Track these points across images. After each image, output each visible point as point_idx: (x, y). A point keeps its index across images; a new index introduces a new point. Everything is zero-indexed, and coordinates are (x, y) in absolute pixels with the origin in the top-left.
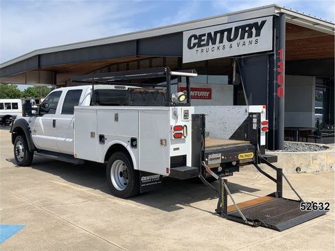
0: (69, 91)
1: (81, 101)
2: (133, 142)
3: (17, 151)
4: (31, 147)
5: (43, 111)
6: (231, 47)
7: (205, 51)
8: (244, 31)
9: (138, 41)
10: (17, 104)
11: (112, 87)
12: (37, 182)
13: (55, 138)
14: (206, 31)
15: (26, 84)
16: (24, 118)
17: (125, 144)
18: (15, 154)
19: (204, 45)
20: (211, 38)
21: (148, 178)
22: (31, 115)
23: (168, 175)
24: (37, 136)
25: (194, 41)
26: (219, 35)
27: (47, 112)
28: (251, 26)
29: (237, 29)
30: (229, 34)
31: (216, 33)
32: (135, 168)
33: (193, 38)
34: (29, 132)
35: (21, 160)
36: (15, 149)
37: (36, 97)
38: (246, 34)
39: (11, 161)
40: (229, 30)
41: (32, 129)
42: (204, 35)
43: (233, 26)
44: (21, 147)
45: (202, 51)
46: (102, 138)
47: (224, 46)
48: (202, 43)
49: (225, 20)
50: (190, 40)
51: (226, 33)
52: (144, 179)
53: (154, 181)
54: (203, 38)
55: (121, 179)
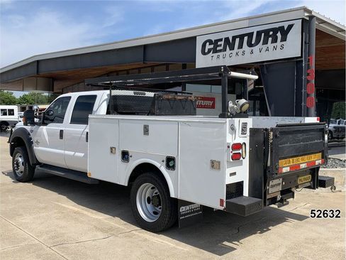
0: (80, 97)
1: (95, 109)
2: (170, 163)
3: (15, 164)
4: (33, 160)
5: (47, 119)
6: (252, 52)
7: (221, 57)
8: (267, 36)
9: (145, 47)
10: (13, 110)
11: (131, 93)
12: (42, 205)
13: (62, 152)
14: (223, 36)
15: (23, 90)
16: (25, 127)
17: (158, 165)
18: (14, 168)
19: (220, 51)
20: (229, 44)
21: (188, 208)
22: (33, 123)
23: (222, 208)
24: (40, 148)
25: (208, 46)
26: (238, 40)
27: (52, 121)
28: (275, 30)
29: (259, 33)
30: (249, 39)
31: (234, 38)
32: (173, 195)
33: (208, 43)
34: (31, 143)
35: (20, 175)
36: (13, 162)
37: (31, 104)
38: (270, 39)
39: (9, 174)
40: (250, 35)
41: (34, 139)
42: (221, 40)
43: (255, 30)
44: (20, 160)
45: (218, 57)
46: (125, 156)
47: (244, 52)
48: (218, 48)
49: (246, 23)
50: (204, 45)
51: (246, 38)
52: (183, 209)
53: (194, 212)
54: (219, 43)
55: (149, 206)
